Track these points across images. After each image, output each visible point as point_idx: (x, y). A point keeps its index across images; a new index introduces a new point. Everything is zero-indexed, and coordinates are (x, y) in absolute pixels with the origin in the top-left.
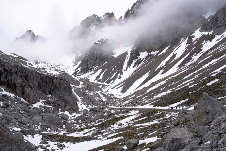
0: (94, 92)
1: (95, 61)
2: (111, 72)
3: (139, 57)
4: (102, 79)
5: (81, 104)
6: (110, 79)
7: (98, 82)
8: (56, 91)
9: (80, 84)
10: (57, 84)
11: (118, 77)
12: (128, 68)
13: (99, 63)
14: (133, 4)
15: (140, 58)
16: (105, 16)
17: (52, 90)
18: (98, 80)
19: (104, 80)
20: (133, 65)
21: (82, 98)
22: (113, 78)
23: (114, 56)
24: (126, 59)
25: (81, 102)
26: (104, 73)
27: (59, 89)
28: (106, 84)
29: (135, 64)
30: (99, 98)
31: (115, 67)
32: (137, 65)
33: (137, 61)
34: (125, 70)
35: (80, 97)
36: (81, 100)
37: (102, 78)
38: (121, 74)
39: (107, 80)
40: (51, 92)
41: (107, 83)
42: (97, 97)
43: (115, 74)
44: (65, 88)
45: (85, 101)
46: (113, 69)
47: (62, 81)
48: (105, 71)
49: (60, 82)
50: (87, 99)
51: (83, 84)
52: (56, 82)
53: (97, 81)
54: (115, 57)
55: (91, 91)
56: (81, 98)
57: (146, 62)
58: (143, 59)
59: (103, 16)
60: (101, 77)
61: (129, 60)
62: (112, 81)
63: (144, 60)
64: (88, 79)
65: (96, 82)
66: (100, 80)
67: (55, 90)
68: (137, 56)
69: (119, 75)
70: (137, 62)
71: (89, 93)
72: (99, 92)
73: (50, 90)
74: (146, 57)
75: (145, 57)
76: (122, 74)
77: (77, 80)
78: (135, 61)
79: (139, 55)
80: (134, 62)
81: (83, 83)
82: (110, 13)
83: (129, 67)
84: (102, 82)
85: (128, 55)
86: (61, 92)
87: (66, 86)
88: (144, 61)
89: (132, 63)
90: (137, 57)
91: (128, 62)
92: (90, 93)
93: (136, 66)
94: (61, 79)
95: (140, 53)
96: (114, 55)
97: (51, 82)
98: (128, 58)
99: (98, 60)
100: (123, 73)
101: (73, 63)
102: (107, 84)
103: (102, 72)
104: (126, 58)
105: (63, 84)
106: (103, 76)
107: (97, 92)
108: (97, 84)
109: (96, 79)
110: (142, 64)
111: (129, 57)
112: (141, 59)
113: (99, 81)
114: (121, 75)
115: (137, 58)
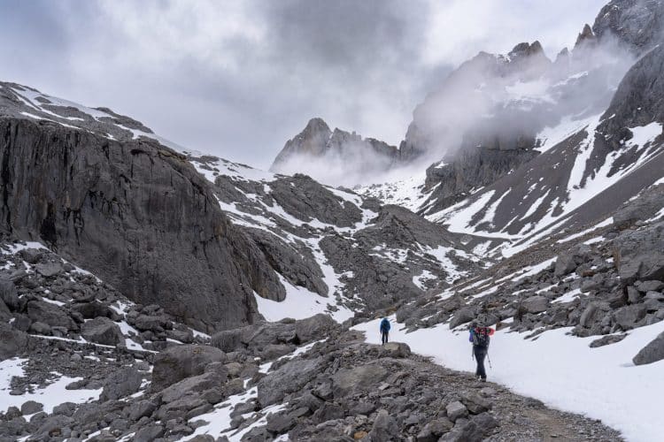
0: (416, 249)
1: (478, 172)
2: (525, 197)
3: (627, 143)
4: (491, 221)
5: (333, 303)
6: (519, 218)
7: (477, 230)
8: (91, 222)
9: (360, 220)
10: (105, 175)
11: (551, 210)
12: (589, 178)
13: (488, 175)
14: (599, 11)
15: (633, 144)
16: (515, 54)
17: (59, 215)
18: (477, 224)
19: (499, 222)
20: (606, 168)
21: (350, 275)
22: (532, 216)
23: (538, 149)
24: (581, 152)
25: (336, 294)
26: (500, 200)
27: (116, 208)
28: (506, 235)
29: (613, 164)
30: (434, 277)
31: (541, 179)
32: (624, 167)
33: (623, 155)
34: (575, 187)
35: (338, 270)
36: (343, 285)
37: (494, 219)
38: (560, 201)
39: (509, 224)
40: (58, 226)
41: (510, 233)
42: (427, 274)
43: (539, 201)
44: (153, 205)
45: (361, 290)
46: (533, 186)
47: (138, 161)
48: (505, 194)
49: (123, 168)
50: (370, 281)
51: (373, 221)
52: (96, 168)
53: (473, 228)
54: (543, 152)
55: (401, 246)
56: (343, 279)
57: (657, 153)
58: (646, 146)
59: (510, 54)
60: (490, 216)
61: (593, 155)
62: (528, 226)
63: (648, 149)
64: (444, 223)
65: (470, 231)
66: (487, 223)
67: (86, 214)
68: (622, 139)
69: (555, 203)
70: (620, 157)
71: (389, 254)
72: (440, 253)
73: (50, 213)
74: (656, 139)
75: (653, 140)
76: (567, 201)
77: (348, 203)
78: (614, 155)
79: (629, 136)
80: (610, 159)
81: (376, 215)
82: (530, 45)
83: (593, 177)
84: (491, 231)
85: (586, 141)
86: (126, 227)
87: (162, 189)
88: (649, 153)
89: (602, 162)
90: (622, 142)
91: (588, 161)
92: (396, 253)
93: (621, 172)
94: (135, 152)
95: (631, 130)
96: (538, 146)
97: (55, 161)
98: (586, 148)
99: (486, 166)
100: (570, 196)
101: (420, 190)
102: (511, 237)
103: (493, 199)
104: (582, 148)
105: (147, 181)
106: (496, 212)
107: (431, 252)
108: (473, 236)
109: (471, 224)
110: (641, 161)
111: (592, 145)
112: (636, 146)
113: (484, 227)
114: (563, 204)
115: (620, 146)
